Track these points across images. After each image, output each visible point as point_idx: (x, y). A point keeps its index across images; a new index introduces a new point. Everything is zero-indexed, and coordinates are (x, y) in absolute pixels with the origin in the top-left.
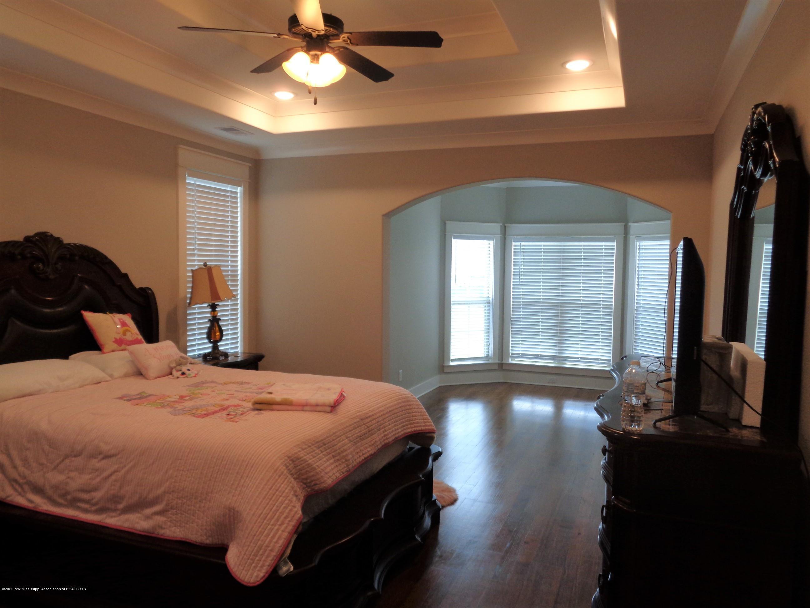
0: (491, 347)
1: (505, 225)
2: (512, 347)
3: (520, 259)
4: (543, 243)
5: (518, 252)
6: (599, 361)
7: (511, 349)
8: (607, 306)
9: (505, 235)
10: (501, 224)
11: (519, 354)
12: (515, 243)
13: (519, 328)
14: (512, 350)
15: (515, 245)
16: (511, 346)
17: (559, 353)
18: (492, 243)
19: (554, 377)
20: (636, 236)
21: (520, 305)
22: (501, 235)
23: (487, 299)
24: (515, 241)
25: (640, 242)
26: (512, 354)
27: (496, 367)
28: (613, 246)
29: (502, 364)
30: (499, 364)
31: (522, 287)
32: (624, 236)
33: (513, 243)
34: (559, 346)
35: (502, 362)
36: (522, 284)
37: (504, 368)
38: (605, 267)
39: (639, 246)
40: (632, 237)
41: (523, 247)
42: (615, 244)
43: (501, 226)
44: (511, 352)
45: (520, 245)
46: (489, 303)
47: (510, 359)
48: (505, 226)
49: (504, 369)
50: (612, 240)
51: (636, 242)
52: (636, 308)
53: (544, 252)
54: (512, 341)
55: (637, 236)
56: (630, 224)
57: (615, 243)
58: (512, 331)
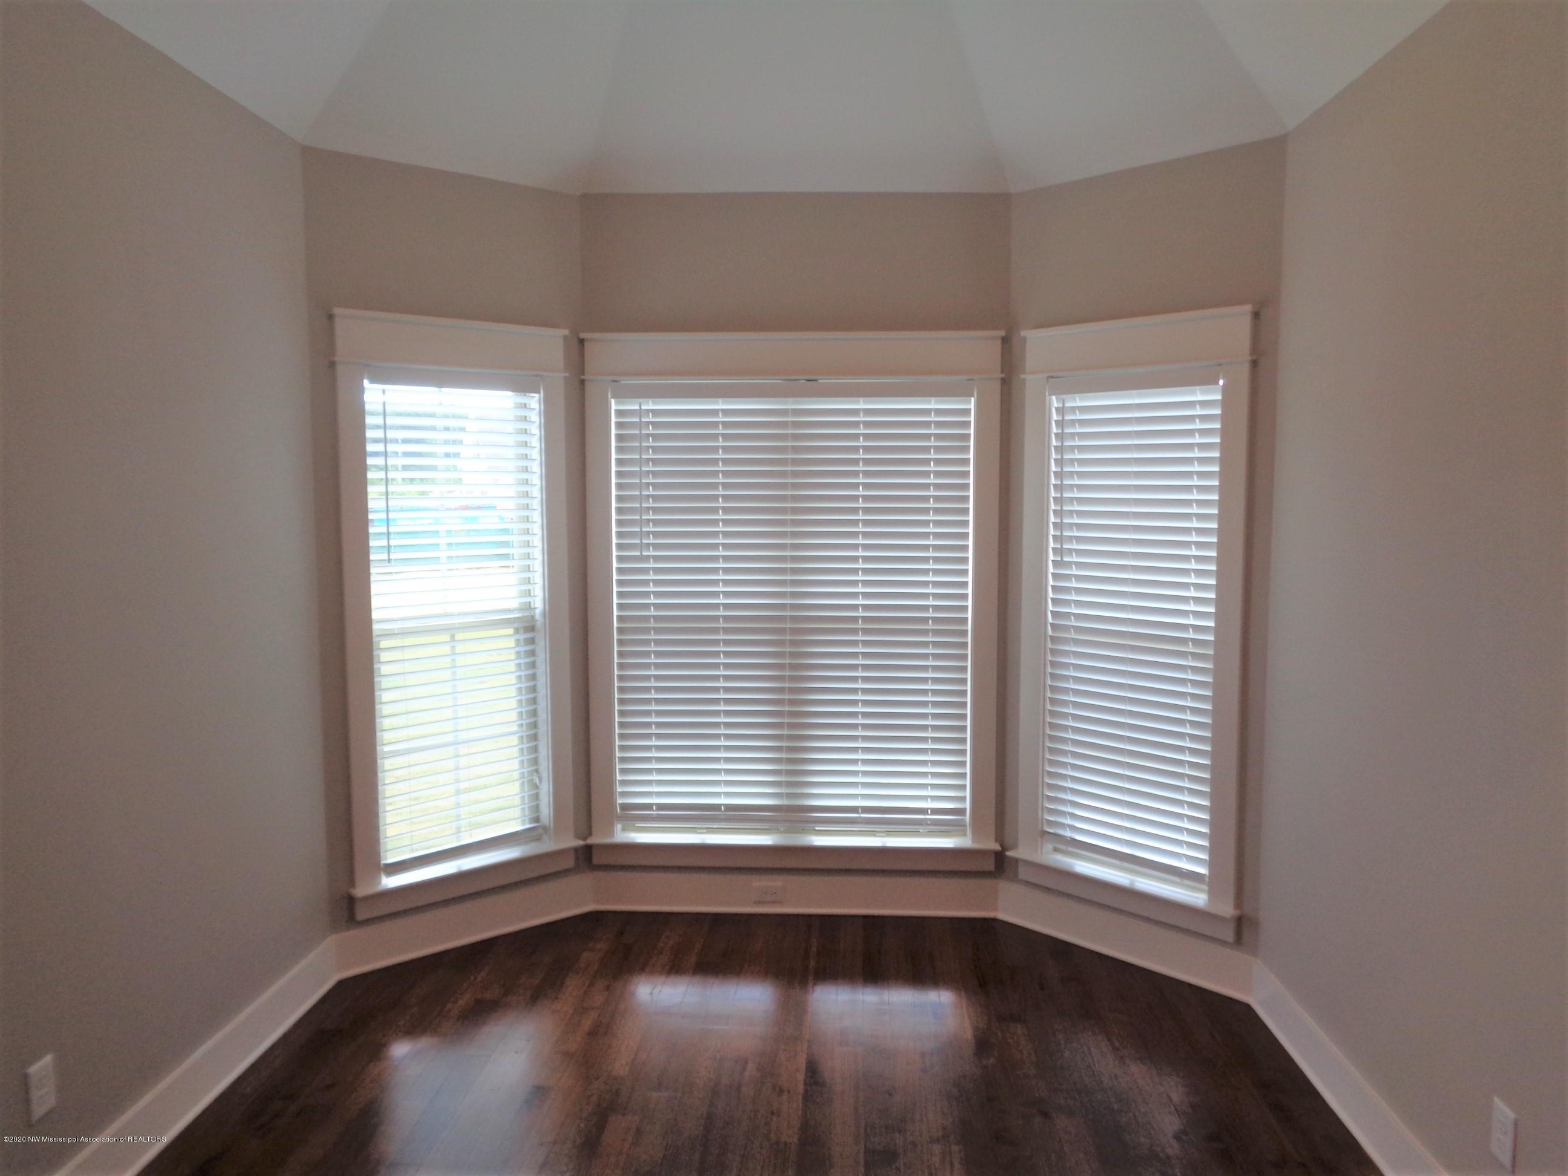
0: (546, 789)
1: (582, 335)
2: (624, 783)
3: (641, 462)
4: (720, 405)
5: (632, 437)
6: (927, 817)
7: (619, 790)
8: (951, 625)
9: (583, 374)
10: (566, 332)
11: (648, 807)
12: (623, 403)
13: (648, 713)
14: (624, 794)
15: (619, 413)
16: (619, 777)
17: (790, 796)
18: (534, 401)
19: (776, 882)
20: (1049, 374)
21: (646, 630)
22: (567, 374)
23: (526, 614)
24: (619, 396)
25: (1064, 396)
26: (625, 807)
27: (570, 862)
28: (967, 412)
29: (588, 850)
30: (576, 850)
31: (652, 565)
32: (1003, 376)
33: (614, 406)
34: (789, 773)
35: (590, 841)
36: (651, 552)
37: (596, 860)
38: (938, 486)
39: (1061, 411)
40: (1031, 380)
41: (651, 419)
42: (972, 404)
43: (565, 338)
44: (619, 801)
45: (640, 413)
46: (531, 628)
47: (619, 827)
48: (582, 341)
49: (595, 866)
50: (963, 392)
51: (1048, 398)
52: (1050, 632)
53: (726, 437)
54: (623, 760)
55: (1053, 377)
56: (1023, 333)
57: (970, 402)
58: (622, 725)
